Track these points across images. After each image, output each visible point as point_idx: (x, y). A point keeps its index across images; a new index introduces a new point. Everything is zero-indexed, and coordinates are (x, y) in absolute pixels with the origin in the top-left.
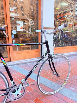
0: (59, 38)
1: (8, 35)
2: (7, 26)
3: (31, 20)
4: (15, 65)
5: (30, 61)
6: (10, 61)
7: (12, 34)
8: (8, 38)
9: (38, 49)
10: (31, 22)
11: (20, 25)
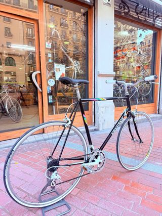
0: (119, 91)
1: (41, 88)
2: (40, 72)
3: (75, 61)
6: (44, 132)
7: (48, 85)
8: (42, 93)
9: (88, 110)
10: (76, 65)
11: (60, 71)
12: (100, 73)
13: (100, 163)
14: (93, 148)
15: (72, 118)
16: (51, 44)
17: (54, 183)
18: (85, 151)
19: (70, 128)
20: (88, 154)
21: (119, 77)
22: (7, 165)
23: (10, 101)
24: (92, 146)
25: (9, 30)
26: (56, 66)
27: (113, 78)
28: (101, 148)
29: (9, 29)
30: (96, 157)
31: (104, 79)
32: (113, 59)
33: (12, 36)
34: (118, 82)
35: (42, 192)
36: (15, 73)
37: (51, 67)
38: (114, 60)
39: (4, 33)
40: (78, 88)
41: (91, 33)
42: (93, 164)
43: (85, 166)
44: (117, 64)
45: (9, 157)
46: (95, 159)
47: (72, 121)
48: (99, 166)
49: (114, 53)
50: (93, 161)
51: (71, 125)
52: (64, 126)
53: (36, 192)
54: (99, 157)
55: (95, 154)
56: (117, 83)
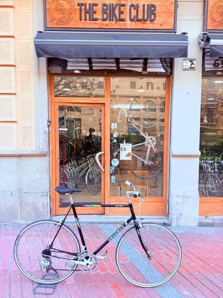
1: (104, 167)
2: (103, 153)
4: (109, 223)
6: (104, 214)
7: (111, 165)
8: (104, 172)
10: (150, 141)
11: (125, 150)
13: (87, 264)
26: (122, 145)
46: (85, 260)
54: (89, 259)
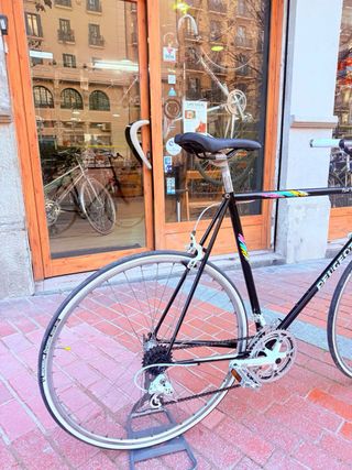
0: (345, 164)
3: (235, 92)
5: (230, 263)
9: (260, 213)
11: (194, 117)
12: (297, 120)
13: (278, 361)
14: (263, 323)
15: (206, 246)
16: (175, 50)
17: (157, 401)
18: (240, 327)
19: (202, 270)
20: (248, 338)
21: (345, 130)
22: (47, 350)
23: (89, 187)
24: (261, 317)
25: (98, 31)
26: (187, 105)
27: (331, 132)
28: (285, 324)
29: (98, 26)
30: (270, 345)
31: (308, 135)
32: (334, 82)
33: (102, 43)
34: (346, 143)
35: (134, 410)
36: (108, 125)
37: (173, 108)
38: (338, 87)
39: (87, 38)
40: (226, 164)
41: (279, 14)
42: (261, 361)
43: (237, 369)
44: (343, 96)
45: (48, 334)
46: (267, 351)
47: (207, 252)
48: (276, 367)
49: (339, 68)
50: (262, 354)
51: (205, 261)
52: (185, 263)
53: (122, 406)
54: (278, 346)
55: (266, 339)
56: (342, 145)
